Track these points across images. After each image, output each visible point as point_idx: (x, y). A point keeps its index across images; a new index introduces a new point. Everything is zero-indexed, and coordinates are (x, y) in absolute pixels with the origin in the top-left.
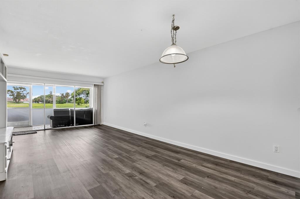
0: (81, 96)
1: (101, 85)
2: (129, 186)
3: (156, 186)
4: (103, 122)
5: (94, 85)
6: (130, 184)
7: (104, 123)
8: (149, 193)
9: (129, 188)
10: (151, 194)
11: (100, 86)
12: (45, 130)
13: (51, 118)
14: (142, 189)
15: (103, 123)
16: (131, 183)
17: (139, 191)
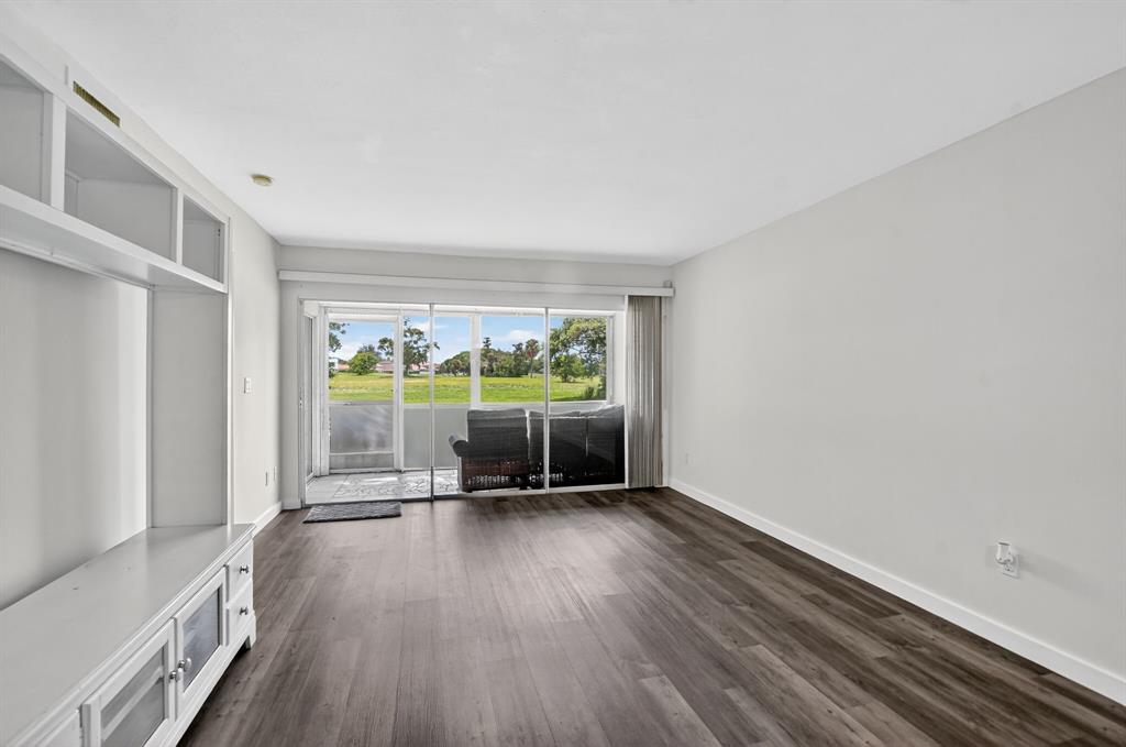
0: (571, 352)
1: (660, 297)
4: (670, 474)
5: (631, 297)
7: (674, 480)
11: (657, 301)
12: (433, 499)
13: (458, 447)
15: (669, 482)
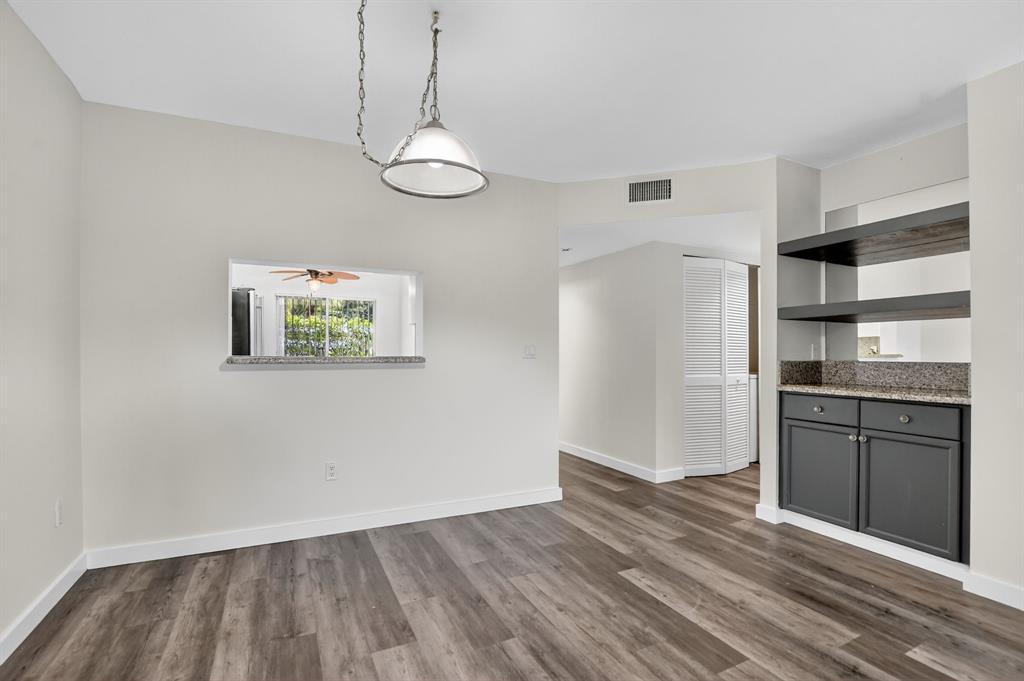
2: (605, 655)
3: (509, 635)
6: (602, 661)
8: (540, 619)
9: (601, 645)
10: (536, 615)
14: (557, 633)
16: (595, 661)
17: (568, 630)
